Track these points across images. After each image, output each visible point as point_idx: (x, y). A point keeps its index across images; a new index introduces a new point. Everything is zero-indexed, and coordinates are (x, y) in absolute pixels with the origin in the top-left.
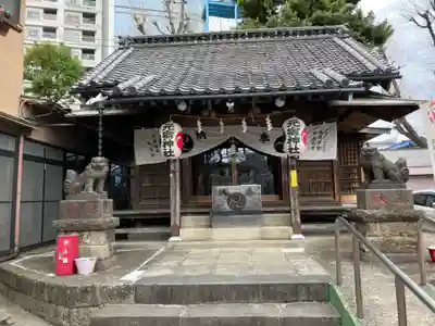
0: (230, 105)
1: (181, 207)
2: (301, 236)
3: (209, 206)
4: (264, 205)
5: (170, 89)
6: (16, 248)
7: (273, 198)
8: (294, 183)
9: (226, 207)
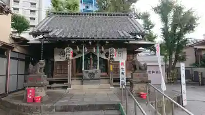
0: (90, 43)
1: (72, 77)
2: (113, 87)
3: (82, 76)
4: (101, 76)
5: (68, 36)
6: (7, 93)
7: (104, 74)
8: (111, 69)
9: (88, 77)
